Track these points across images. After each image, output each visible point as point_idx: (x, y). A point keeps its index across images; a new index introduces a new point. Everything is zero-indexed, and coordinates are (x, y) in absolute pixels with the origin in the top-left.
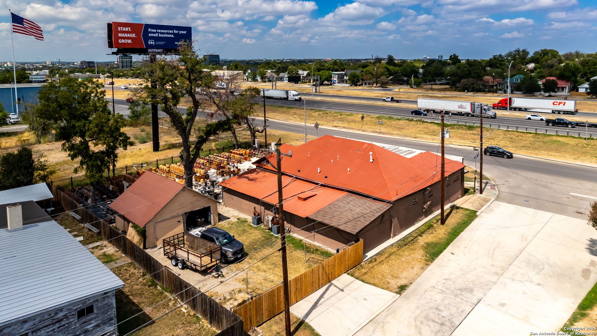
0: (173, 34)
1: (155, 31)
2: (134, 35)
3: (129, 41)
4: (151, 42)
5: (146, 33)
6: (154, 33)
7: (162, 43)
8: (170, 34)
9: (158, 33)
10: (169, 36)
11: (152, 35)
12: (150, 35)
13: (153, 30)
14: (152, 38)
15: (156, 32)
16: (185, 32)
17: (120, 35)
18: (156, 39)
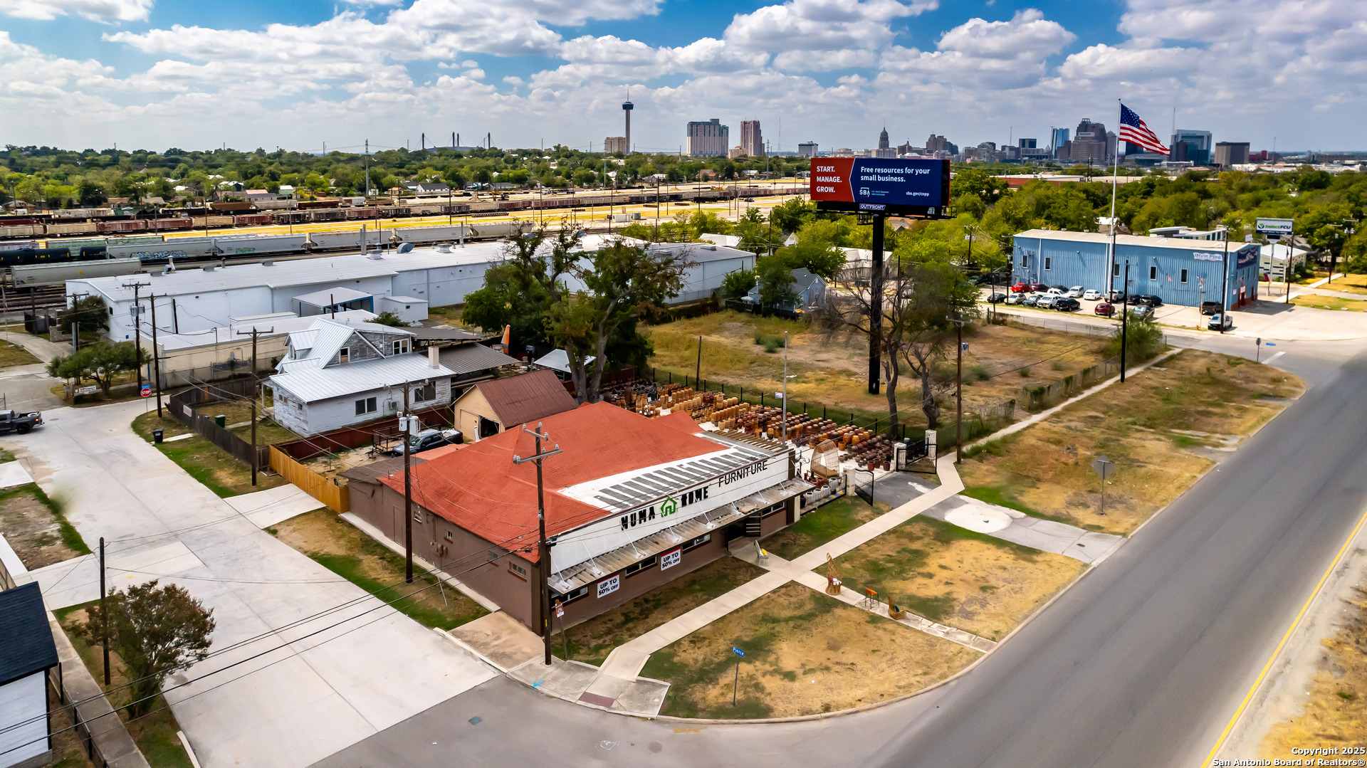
0: (904, 175)
1: (872, 170)
2: (837, 180)
3: (831, 190)
4: (864, 192)
5: (857, 174)
6: (870, 174)
7: (883, 193)
8: (898, 175)
9: (877, 174)
10: (895, 179)
11: (866, 178)
12: (863, 178)
13: (868, 170)
14: (866, 183)
15: (874, 173)
16: (927, 172)
17: (819, 179)
18: (873, 186)
